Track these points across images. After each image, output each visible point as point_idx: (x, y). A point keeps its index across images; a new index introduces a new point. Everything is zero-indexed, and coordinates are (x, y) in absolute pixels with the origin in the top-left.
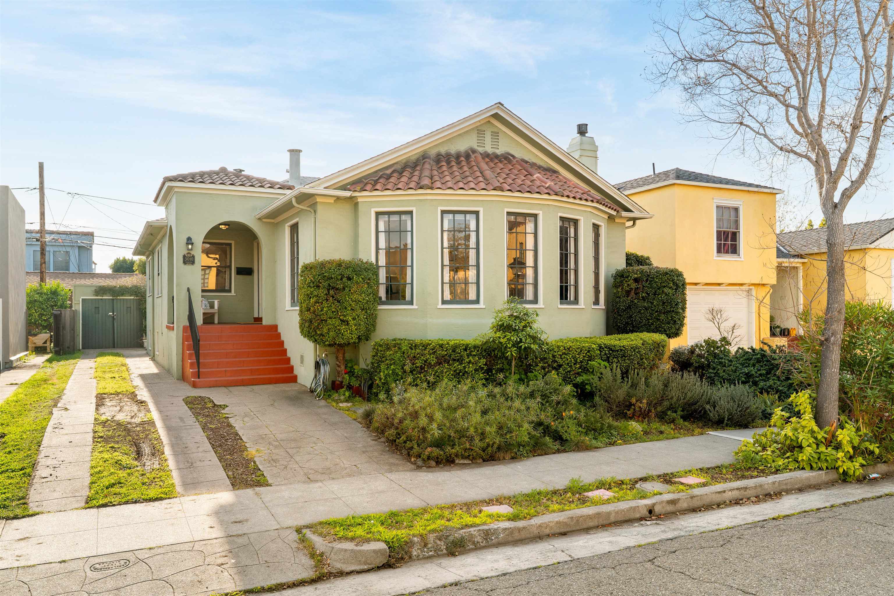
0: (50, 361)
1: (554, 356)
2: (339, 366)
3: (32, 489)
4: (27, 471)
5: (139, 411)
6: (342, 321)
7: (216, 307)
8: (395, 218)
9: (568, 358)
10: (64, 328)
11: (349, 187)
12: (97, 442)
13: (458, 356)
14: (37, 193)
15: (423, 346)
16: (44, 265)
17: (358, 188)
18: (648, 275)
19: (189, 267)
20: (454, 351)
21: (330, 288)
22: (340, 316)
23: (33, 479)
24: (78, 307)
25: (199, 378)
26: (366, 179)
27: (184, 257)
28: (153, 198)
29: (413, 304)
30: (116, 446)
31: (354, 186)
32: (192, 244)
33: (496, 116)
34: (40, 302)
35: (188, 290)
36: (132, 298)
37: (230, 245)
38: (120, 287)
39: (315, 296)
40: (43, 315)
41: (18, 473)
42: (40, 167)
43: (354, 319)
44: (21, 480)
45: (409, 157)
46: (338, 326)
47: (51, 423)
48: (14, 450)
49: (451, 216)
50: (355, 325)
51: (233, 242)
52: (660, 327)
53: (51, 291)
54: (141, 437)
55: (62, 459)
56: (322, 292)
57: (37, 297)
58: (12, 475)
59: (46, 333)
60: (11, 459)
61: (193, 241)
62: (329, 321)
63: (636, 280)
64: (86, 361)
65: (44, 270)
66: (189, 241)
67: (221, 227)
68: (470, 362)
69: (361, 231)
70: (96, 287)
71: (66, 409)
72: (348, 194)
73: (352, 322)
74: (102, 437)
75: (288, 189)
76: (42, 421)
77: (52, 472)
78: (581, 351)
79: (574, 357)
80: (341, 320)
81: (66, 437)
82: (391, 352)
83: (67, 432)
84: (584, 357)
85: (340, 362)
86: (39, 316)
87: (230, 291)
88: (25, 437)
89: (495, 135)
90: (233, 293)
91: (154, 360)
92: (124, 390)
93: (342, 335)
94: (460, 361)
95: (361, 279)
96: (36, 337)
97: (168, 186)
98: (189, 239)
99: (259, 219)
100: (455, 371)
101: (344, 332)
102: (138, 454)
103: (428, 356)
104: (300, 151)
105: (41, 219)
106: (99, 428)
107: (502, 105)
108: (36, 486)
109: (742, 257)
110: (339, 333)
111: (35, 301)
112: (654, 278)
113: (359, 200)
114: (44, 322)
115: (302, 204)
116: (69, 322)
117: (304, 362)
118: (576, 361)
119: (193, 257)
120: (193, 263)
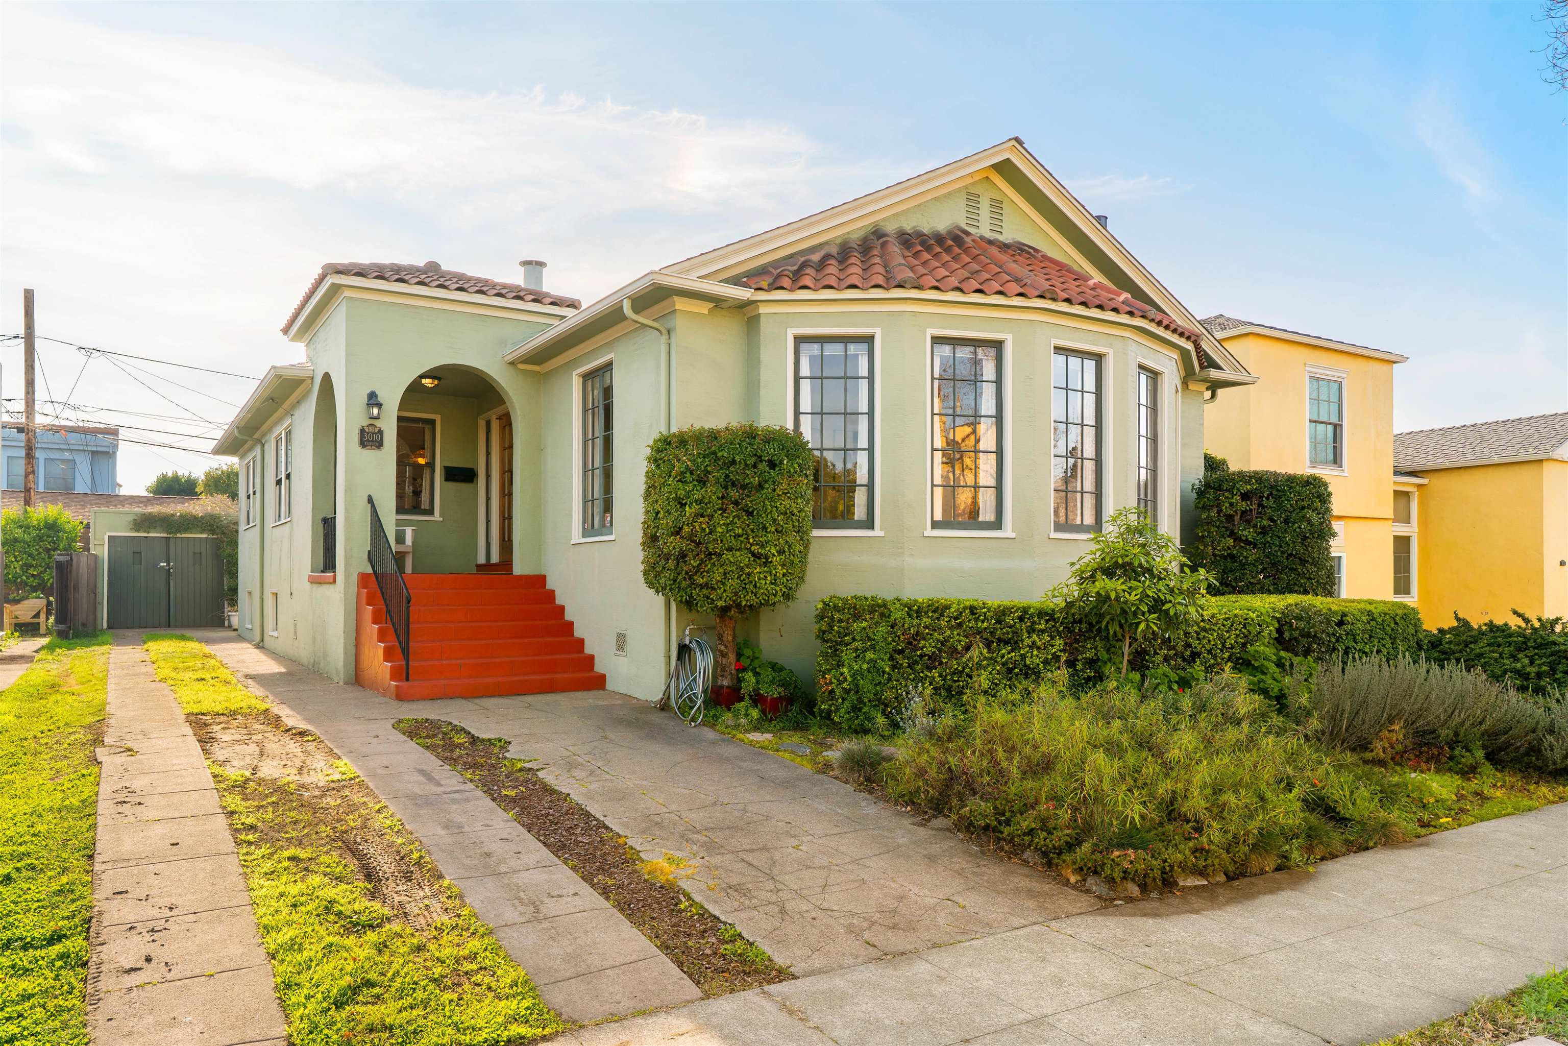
0: (50, 648)
1: (1186, 634)
2: (724, 655)
3: (100, 1017)
4: (73, 945)
5: (306, 753)
6: (756, 556)
7: (409, 540)
8: (833, 350)
9: (1211, 638)
10: (76, 588)
11: (745, 280)
12: (250, 843)
13: (1008, 633)
14: (20, 345)
15: (934, 611)
16: (31, 477)
17: (764, 284)
18: (1272, 487)
19: (370, 454)
20: (999, 622)
21: (728, 483)
22: (752, 545)
23: (96, 979)
24: (102, 551)
25: (407, 680)
26: (776, 269)
27: (362, 431)
28: (283, 323)
29: (872, 528)
30: (303, 855)
31: (756, 279)
32: (380, 405)
33: (1005, 168)
34: (25, 542)
35: (370, 500)
36: (204, 536)
37: (432, 422)
38: (181, 516)
39: (696, 501)
40: (31, 566)
41: (43, 953)
42: (26, 297)
43: (781, 552)
44: (57, 978)
45: (848, 233)
46: (747, 566)
47: (105, 789)
48: (18, 870)
50: (783, 565)
51: (438, 418)
52: (1295, 584)
53: (46, 522)
54: (351, 824)
55: (167, 901)
56: (712, 492)
57: (19, 533)
58: (24, 959)
59: (38, 598)
60: (15, 903)
61: (381, 399)
62: (727, 556)
63: (1245, 496)
64: (129, 649)
65: (32, 486)
66: (373, 400)
67: (424, 381)
68: (1033, 645)
69: (764, 375)
70: (136, 515)
71: (129, 750)
72: (744, 294)
73: (776, 560)
74: (252, 828)
75: (568, 306)
76: (77, 782)
77: (151, 949)
78: (1232, 625)
79: (1220, 637)
80: (754, 555)
81: (159, 830)
82: (864, 624)
83: (151, 814)
84: (1237, 636)
85: (726, 647)
86: (22, 567)
87: (430, 512)
88: (42, 828)
89: (997, 204)
90: (437, 516)
91: (263, 647)
92: (244, 704)
93: (755, 586)
94: (1013, 642)
95: (796, 466)
96: (19, 606)
97: (333, 284)
98: (372, 396)
99: (512, 363)
100: (1003, 664)
101: (759, 579)
102: (368, 877)
103: (949, 632)
104: (541, 264)
105: (27, 393)
106: (234, 801)
107: (1021, 143)
108: (112, 1004)
109: (1346, 471)
110: (747, 582)
111: (16, 540)
112: (1284, 491)
113: (763, 310)
114: (32, 579)
115: (645, 313)
116: (85, 576)
117: (628, 648)
118: (1223, 645)
119: (381, 432)
120: (380, 445)
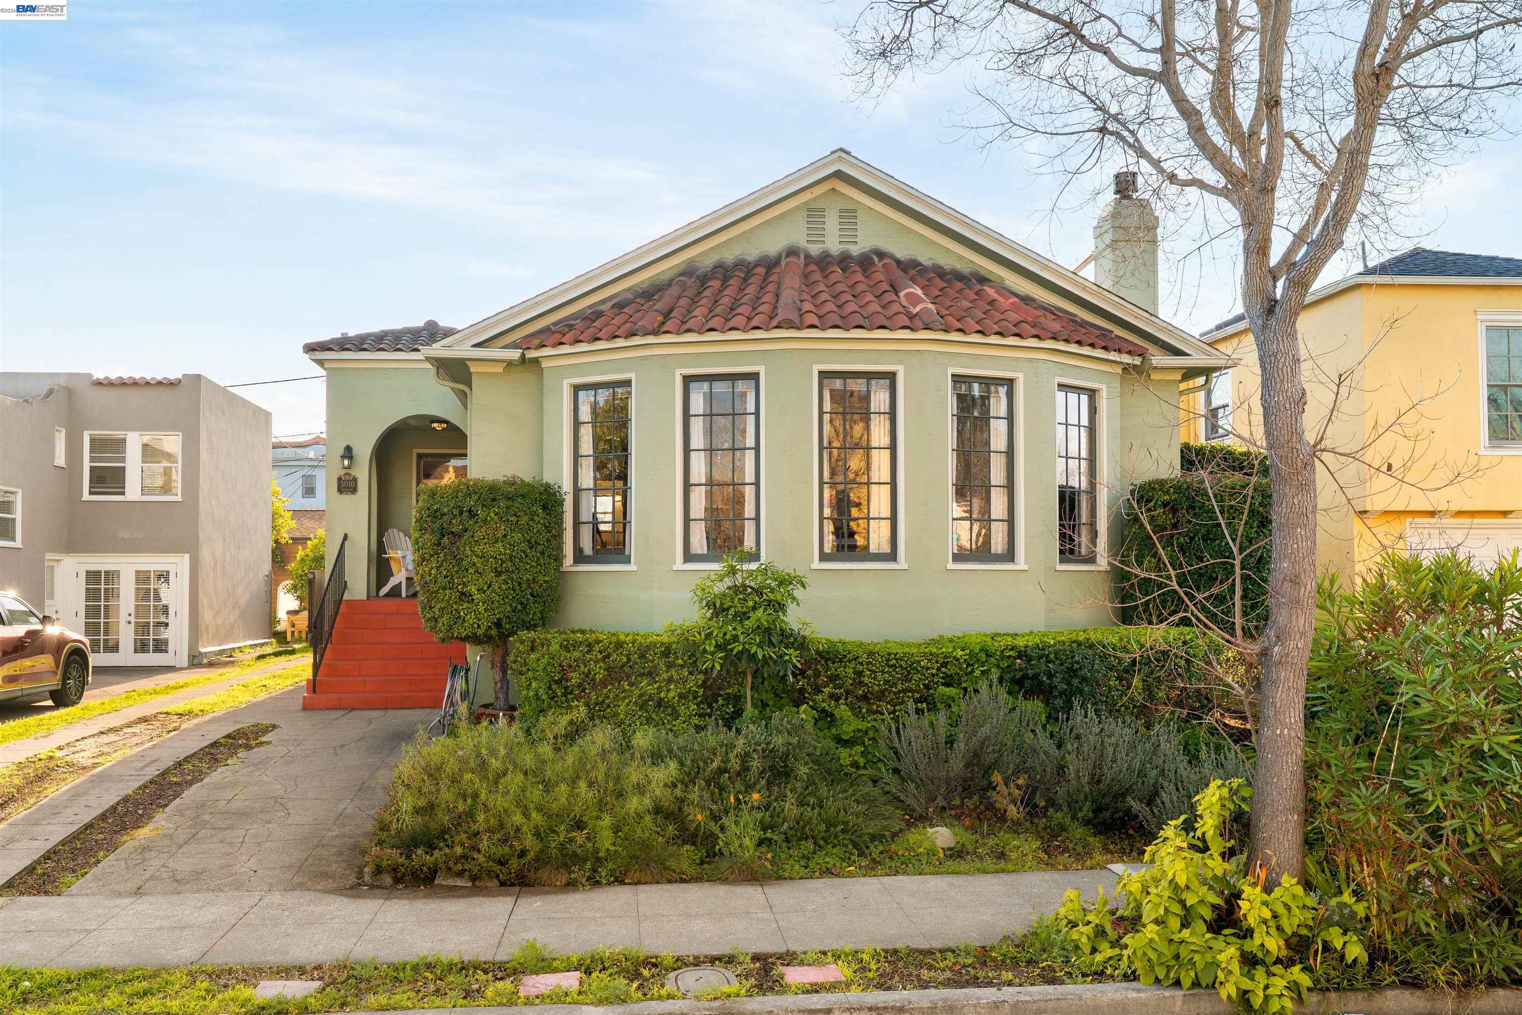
13: (648, 667)
17: (535, 343)
18: (1193, 496)
19: (347, 498)
21: (444, 532)
25: (314, 692)
26: (557, 325)
27: (339, 479)
29: (630, 562)
31: (528, 340)
32: (352, 458)
33: (839, 175)
35: (345, 537)
43: (481, 591)
49: (706, 386)
61: (354, 452)
63: (1170, 507)
66: (348, 452)
67: (432, 425)
69: (547, 423)
80: (460, 593)
82: (537, 656)
89: (849, 216)
94: (653, 676)
98: (348, 449)
100: (640, 697)
107: (848, 153)
113: (545, 364)
119: (355, 480)
120: (354, 490)
